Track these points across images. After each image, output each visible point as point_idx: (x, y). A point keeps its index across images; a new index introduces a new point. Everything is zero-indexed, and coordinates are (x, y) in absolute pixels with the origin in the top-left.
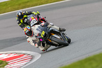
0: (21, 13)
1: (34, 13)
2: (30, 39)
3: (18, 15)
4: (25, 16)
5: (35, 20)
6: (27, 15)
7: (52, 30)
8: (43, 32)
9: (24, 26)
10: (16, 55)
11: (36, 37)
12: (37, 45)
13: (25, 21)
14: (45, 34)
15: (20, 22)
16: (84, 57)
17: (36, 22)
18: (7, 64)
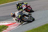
0: (18, 3)
1: (25, 3)
2: (14, 19)
3: (17, 4)
4: (20, 5)
5: (25, 6)
6: (21, 4)
7: (24, 14)
8: (20, 15)
9: (20, 9)
10: (12, 23)
11: (17, 17)
12: (17, 22)
13: (20, 7)
14: (21, 16)
15: (18, 8)
16: (44, 24)
17: (26, 8)
18: (8, 27)
